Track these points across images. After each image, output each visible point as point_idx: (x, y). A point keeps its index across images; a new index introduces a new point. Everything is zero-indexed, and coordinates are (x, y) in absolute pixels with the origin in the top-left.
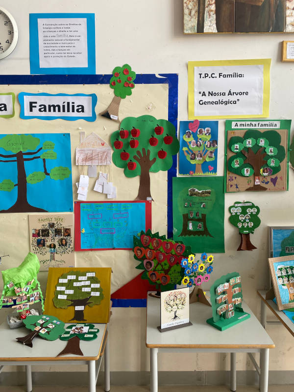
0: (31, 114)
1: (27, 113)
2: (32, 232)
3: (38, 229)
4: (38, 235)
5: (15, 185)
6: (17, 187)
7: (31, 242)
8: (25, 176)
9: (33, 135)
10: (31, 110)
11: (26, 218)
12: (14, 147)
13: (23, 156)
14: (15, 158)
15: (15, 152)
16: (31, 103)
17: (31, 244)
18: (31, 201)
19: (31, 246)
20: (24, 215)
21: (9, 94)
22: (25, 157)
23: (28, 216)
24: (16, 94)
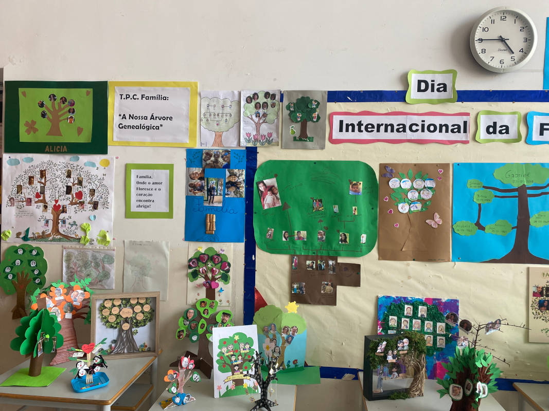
0: (541, 138)
1: (536, 136)
2: (532, 289)
3: (541, 285)
4: (541, 294)
5: (513, 228)
6: (515, 230)
7: (531, 303)
8: (528, 217)
9: (543, 165)
10: (541, 134)
11: (525, 272)
12: (515, 179)
13: (527, 191)
14: (516, 194)
15: (516, 186)
16: (542, 125)
17: (530, 305)
18: (533, 249)
19: (530, 308)
20: (523, 267)
21: (514, 113)
22: (529, 192)
23: (528, 269)
24: (523, 113)
